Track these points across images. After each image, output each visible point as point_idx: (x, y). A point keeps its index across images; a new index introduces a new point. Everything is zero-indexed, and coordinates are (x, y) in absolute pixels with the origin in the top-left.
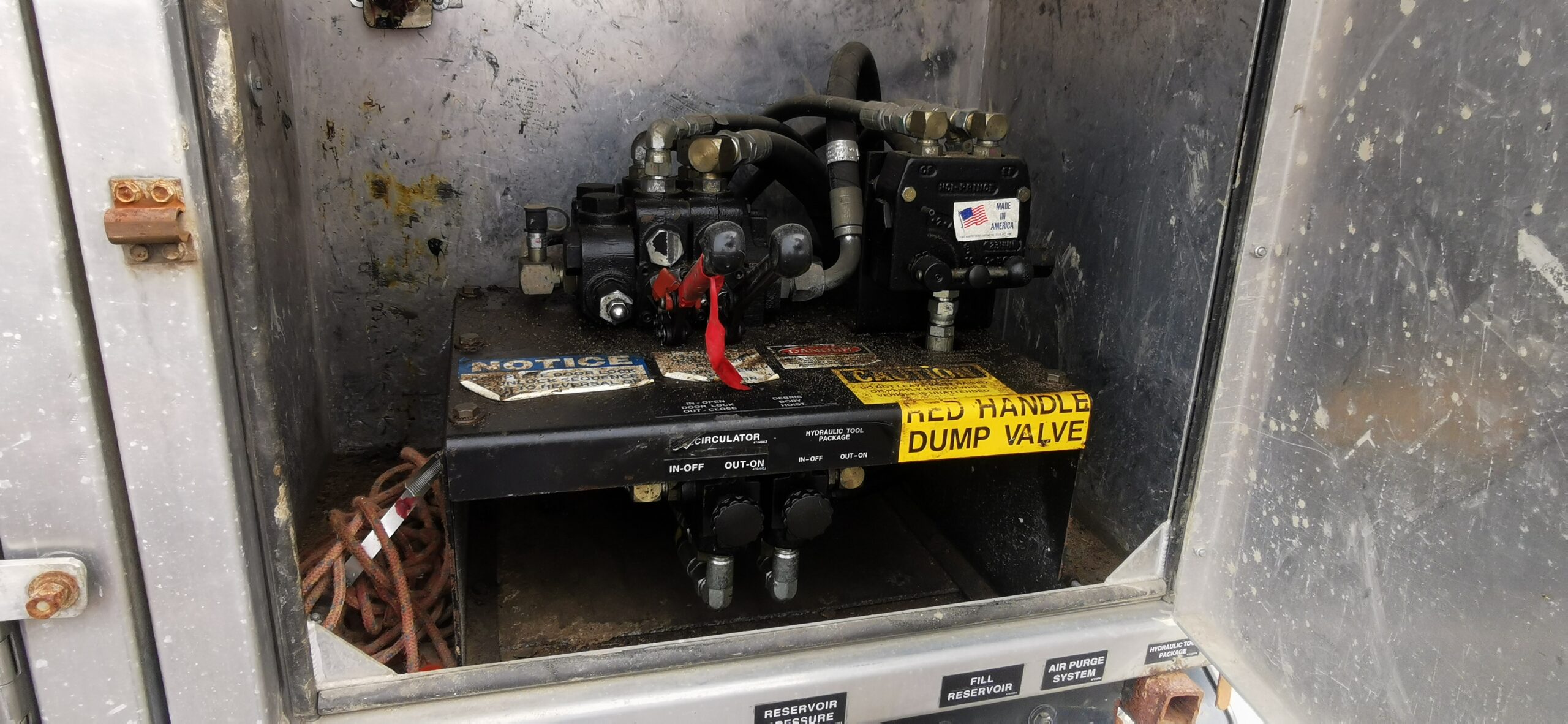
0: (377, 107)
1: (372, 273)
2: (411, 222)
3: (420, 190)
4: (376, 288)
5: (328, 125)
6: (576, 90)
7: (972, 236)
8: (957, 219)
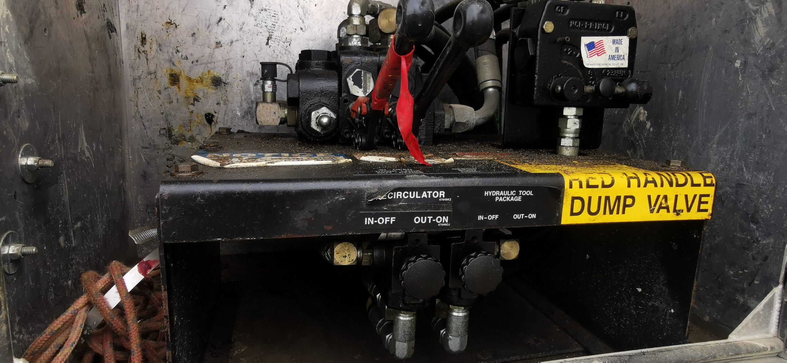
0: (174, 25)
1: (168, 136)
2: (194, 102)
3: (201, 80)
4: (170, 145)
5: (142, 36)
6: (303, 18)
7: (595, 64)
8: (584, 50)
